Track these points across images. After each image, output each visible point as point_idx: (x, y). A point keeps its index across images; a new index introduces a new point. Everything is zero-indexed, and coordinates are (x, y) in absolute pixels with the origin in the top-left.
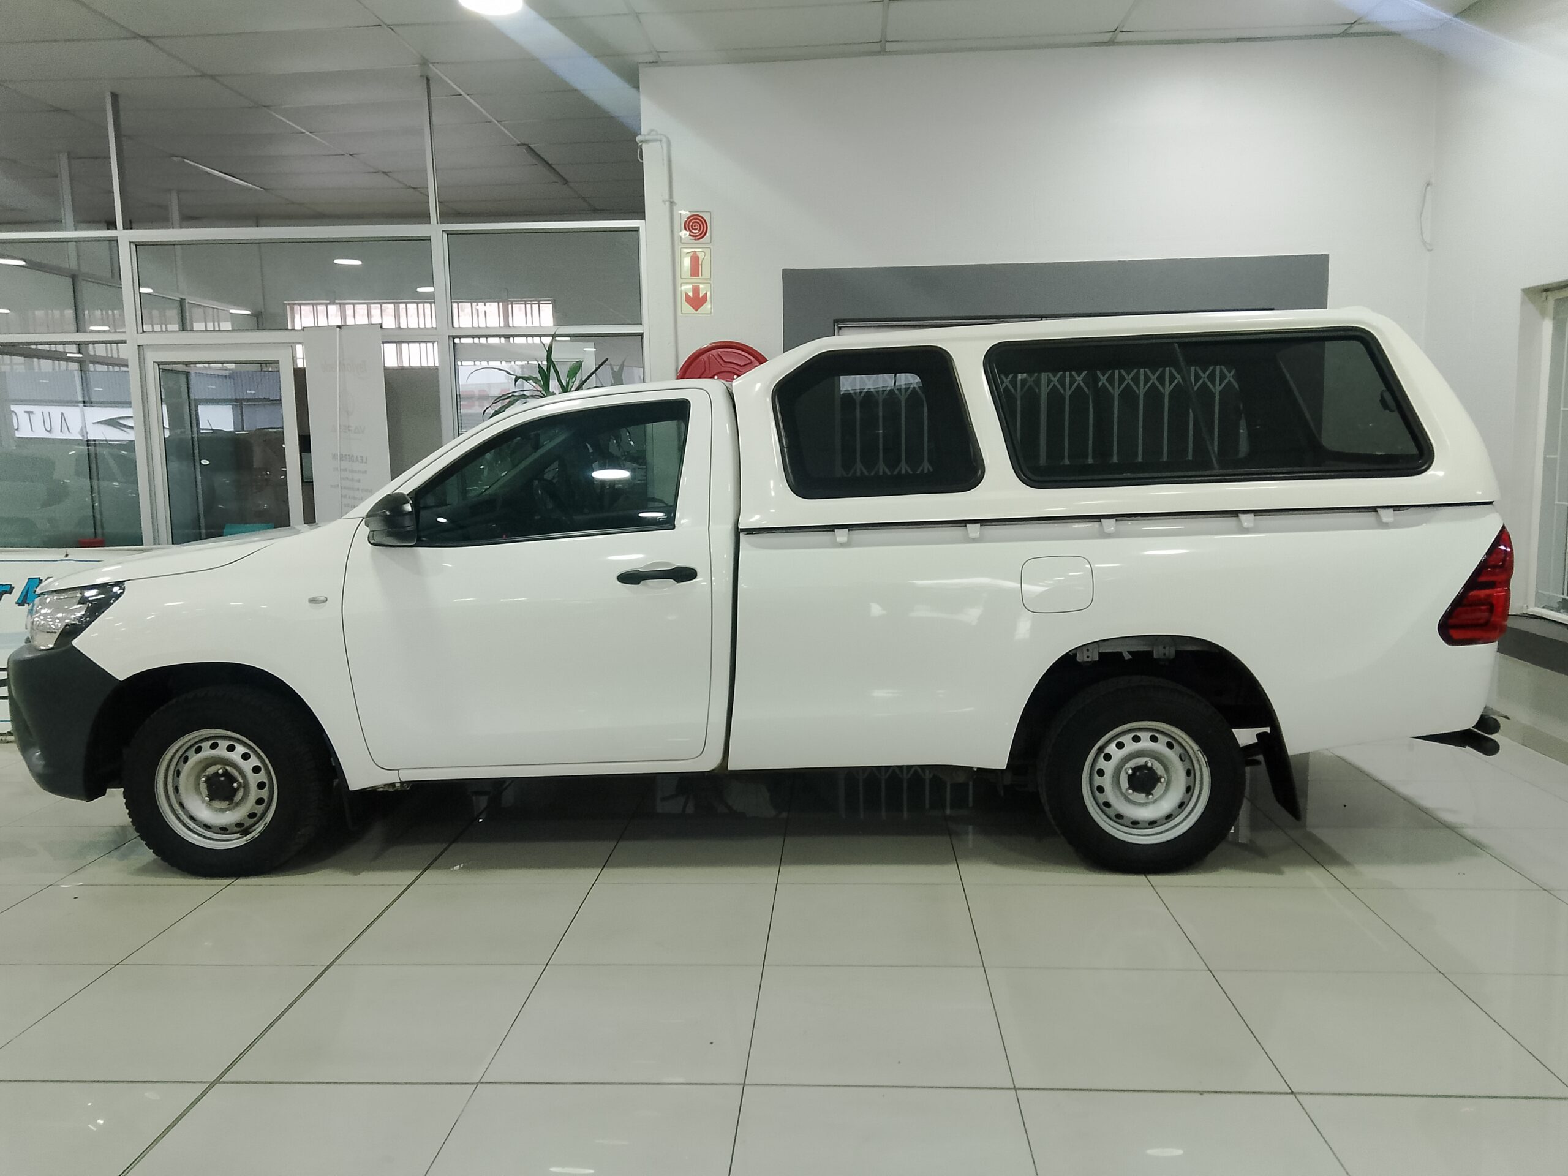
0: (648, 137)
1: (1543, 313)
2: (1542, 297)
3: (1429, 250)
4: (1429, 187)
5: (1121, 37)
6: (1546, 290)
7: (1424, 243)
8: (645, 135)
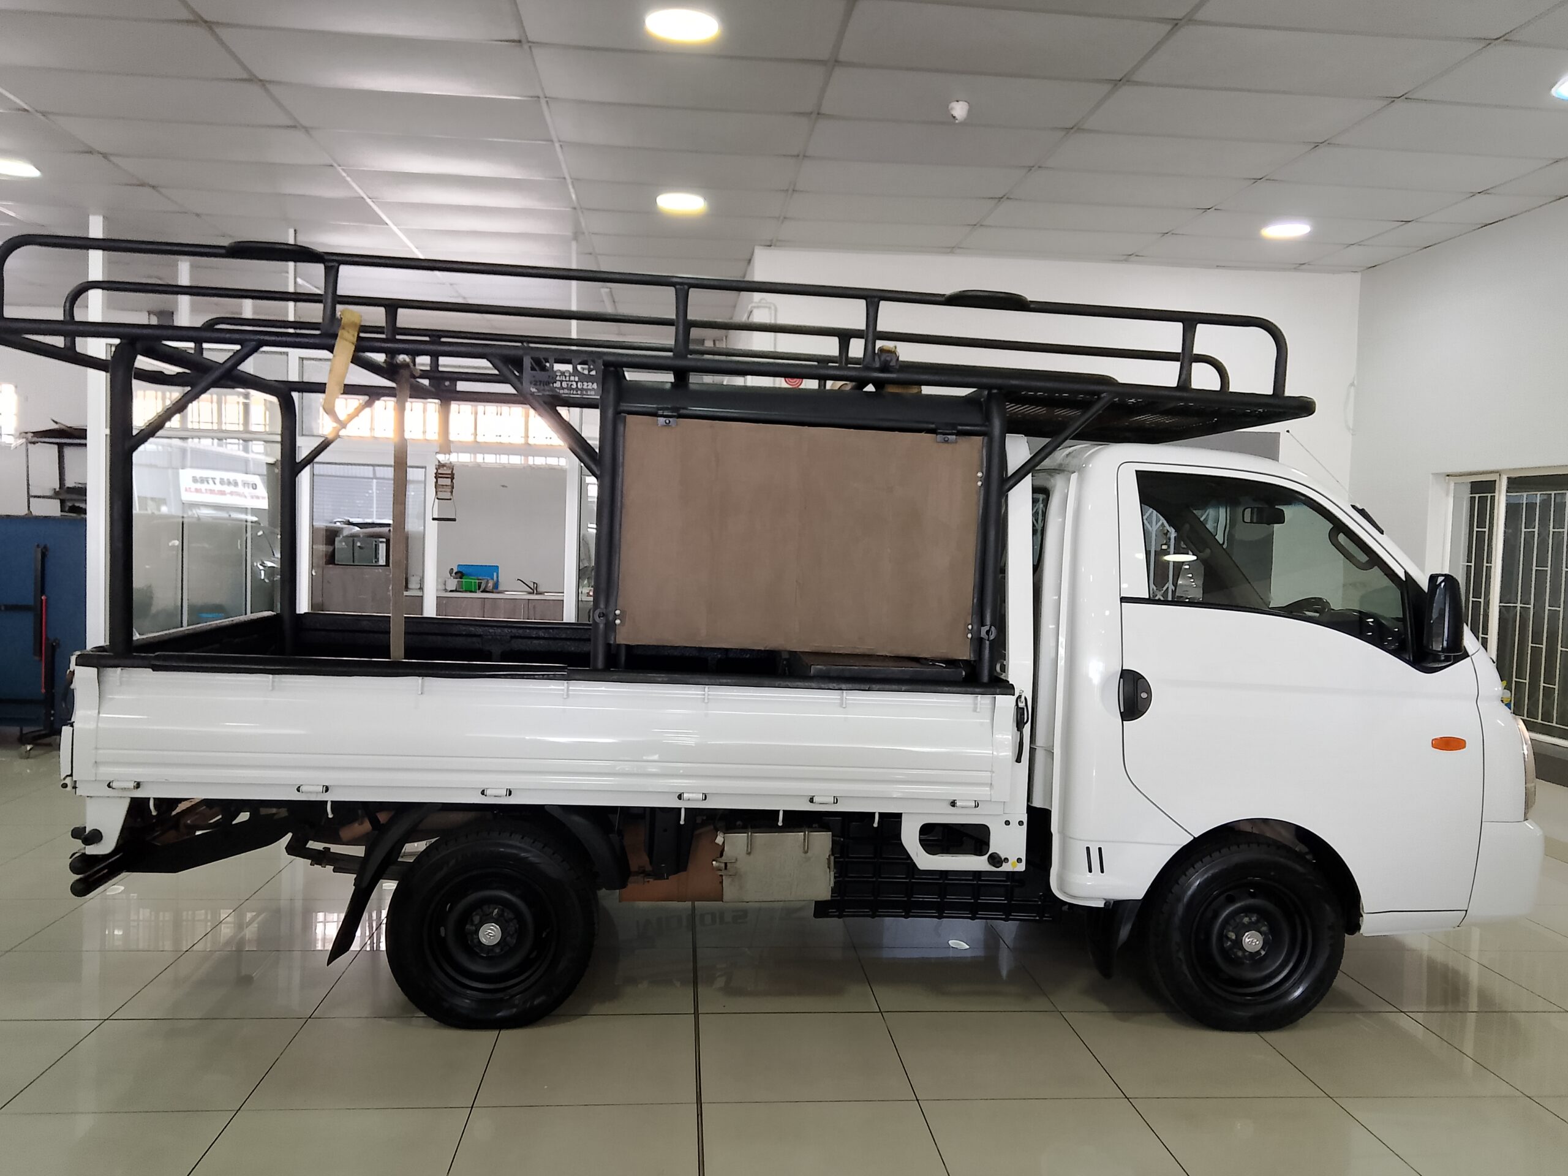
0: (759, 305)
1: (1447, 495)
2: (1445, 480)
3: (1352, 435)
4: (1352, 387)
5: (1133, 258)
6: (1448, 476)
7: (1349, 429)
8: (756, 303)
